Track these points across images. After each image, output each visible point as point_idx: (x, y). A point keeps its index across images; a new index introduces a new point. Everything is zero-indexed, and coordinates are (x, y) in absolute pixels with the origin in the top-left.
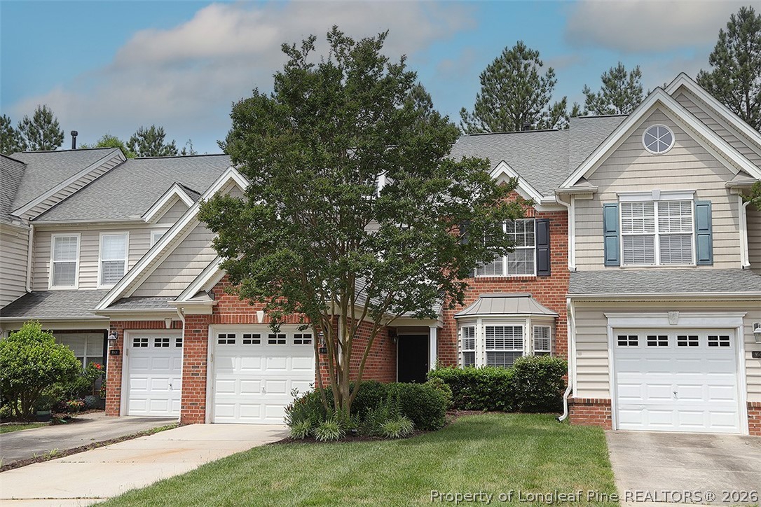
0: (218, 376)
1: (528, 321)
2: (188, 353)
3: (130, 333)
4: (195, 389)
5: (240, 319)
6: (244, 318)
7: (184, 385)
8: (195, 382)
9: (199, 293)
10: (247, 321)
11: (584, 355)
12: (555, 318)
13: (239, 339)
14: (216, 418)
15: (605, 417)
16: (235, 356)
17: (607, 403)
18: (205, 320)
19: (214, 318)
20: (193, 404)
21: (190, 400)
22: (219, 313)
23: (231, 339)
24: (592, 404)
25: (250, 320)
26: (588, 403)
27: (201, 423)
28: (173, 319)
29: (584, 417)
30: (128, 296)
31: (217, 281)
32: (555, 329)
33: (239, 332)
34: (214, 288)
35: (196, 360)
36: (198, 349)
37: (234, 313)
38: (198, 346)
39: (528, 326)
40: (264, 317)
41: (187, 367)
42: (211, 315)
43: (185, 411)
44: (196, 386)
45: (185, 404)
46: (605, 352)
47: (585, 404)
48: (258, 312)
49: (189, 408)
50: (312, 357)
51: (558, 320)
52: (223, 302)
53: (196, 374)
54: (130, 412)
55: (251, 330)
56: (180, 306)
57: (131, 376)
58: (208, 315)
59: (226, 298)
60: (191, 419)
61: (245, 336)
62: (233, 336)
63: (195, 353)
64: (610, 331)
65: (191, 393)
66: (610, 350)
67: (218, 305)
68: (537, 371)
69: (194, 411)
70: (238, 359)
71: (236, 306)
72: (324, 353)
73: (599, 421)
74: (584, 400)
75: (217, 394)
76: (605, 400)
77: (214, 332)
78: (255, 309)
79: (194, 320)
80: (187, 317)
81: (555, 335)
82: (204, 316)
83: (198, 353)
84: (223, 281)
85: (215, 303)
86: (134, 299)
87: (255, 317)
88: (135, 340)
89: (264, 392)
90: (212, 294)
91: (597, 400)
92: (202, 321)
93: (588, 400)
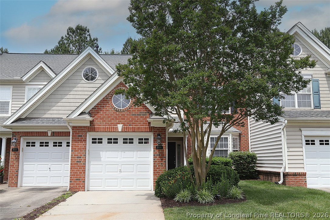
0: (92, 163)
1: (231, 135)
2: (74, 149)
3: (24, 139)
4: (78, 171)
5: (107, 129)
6: (109, 128)
7: (71, 168)
8: (79, 166)
9: (82, 113)
10: (112, 130)
11: (291, 150)
12: (240, 133)
13: (105, 141)
14: (90, 187)
15: (303, 182)
16: (103, 151)
17: (304, 175)
18: (85, 130)
19: (91, 128)
20: (78, 180)
21: (76, 177)
22: (94, 125)
23: (100, 141)
24: (297, 175)
25: (114, 130)
26: (295, 175)
27: (83, 191)
28: (53, 131)
29: (293, 182)
30: (23, 117)
31: (93, 106)
32: (240, 139)
33: (105, 137)
34: (91, 110)
35: (79, 153)
36: (80, 147)
37: (103, 125)
38: (80, 144)
39: (231, 137)
40: (122, 128)
41: (73, 157)
42: (89, 127)
43: (72, 184)
44: (79, 168)
45: (73, 180)
46: (301, 148)
47: (293, 175)
48: (118, 125)
49: (75, 182)
50: (150, 151)
51: (241, 135)
52: (96, 119)
53: (79, 162)
54: (24, 185)
55: (112, 135)
56: (70, 121)
57: (25, 163)
58: (87, 127)
59: (99, 117)
60: (76, 189)
61: (108, 139)
62: (101, 139)
63: (79, 149)
64: (303, 137)
65: (76, 173)
66: (304, 147)
67: (93, 121)
68: (246, 159)
69: (78, 184)
70: (104, 153)
71: (104, 121)
72: (158, 149)
73: (301, 184)
74: (293, 173)
75: (91, 173)
76: (303, 173)
77: (89, 136)
78: (116, 123)
79: (77, 130)
80: (74, 128)
81: (240, 142)
82: (84, 127)
83: (81, 149)
84: (97, 106)
85: (91, 119)
86: (28, 119)
87: (117, 128)
88: (27, 143)
89: (120, 171)
90: (90, 113)
91: (299, 173)
92: (83, 130)
93: (295, 173)
